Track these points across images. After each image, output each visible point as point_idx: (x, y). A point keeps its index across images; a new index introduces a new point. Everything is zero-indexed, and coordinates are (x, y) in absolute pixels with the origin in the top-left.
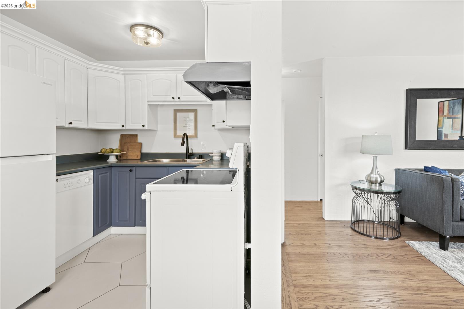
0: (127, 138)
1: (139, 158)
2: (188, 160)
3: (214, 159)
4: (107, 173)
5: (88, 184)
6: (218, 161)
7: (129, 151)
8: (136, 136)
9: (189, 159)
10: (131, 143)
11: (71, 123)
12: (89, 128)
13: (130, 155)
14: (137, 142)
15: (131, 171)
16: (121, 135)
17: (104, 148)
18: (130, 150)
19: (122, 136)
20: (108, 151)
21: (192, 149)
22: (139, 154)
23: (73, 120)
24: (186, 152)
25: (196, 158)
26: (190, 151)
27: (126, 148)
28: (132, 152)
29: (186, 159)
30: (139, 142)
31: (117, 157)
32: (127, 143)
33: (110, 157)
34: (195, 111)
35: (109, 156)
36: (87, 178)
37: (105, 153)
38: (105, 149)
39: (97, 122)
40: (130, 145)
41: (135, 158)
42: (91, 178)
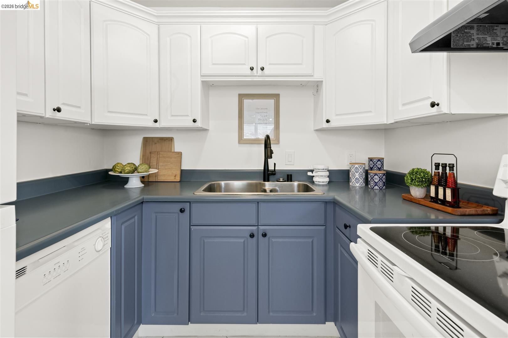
0: (155, 143)
1: (178, 179)
2: (267, 183)
3: (316, 182)
4: (134, 217)
5: (101, 252)
6: (326, 185)
7: (159, 167)
8: (171, 139)
9: (268, 181)
10: (162, 153)
11: (59, 110)
12: (93, 123)
13: (161, 174)
14: (173, 151)
15: (182, 211)
16: (144, 138)
17: (118, 163)
18: (162, 165)
19: (146, 141)
20: (128, 169)
21: (275, 164)
22: (179, 173)
23: (63, 104)
24: (263, 169)
25: (281, 180)
26: (271, 167)
27: (154, 162)
28: (166, 169)
29: (264, 181)
30: (175, 151)
31: (143, 179)
32: (155, 152)
33: (130, 180)
34: (276, 97)
35: (129, 177)
36: (100, 239)
37: (121, 172)
38: (121, 164)
39: (109, 112)
40: (160, 156)
41: (172, 179)
42: (107, 237)
